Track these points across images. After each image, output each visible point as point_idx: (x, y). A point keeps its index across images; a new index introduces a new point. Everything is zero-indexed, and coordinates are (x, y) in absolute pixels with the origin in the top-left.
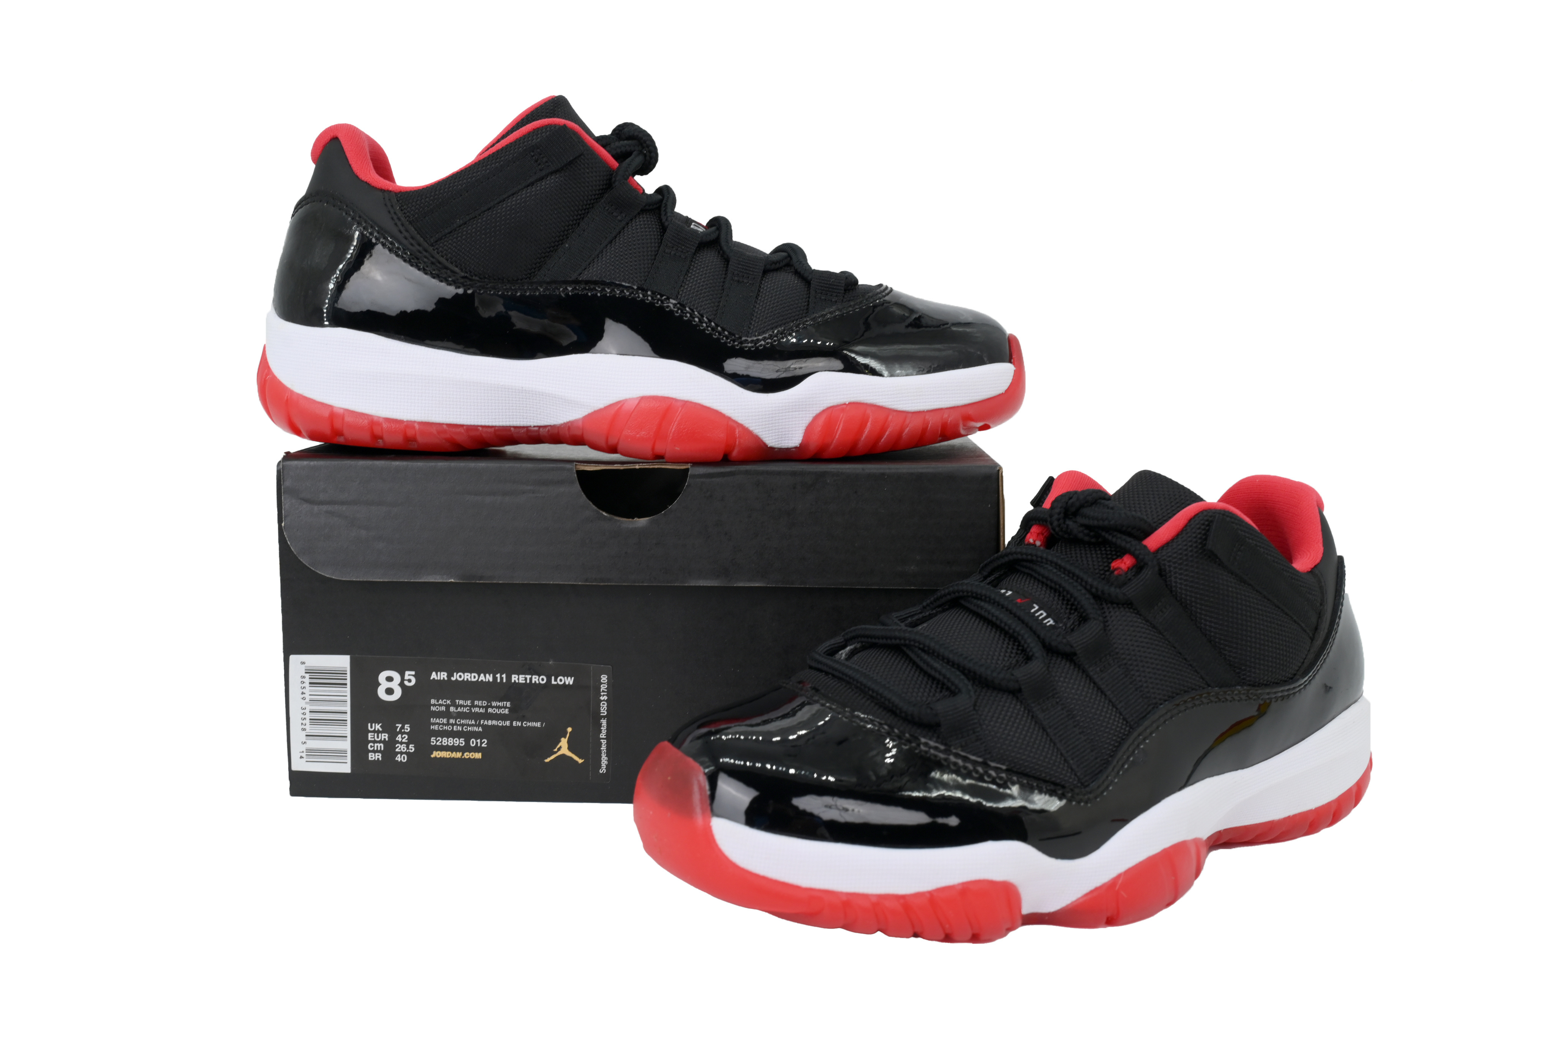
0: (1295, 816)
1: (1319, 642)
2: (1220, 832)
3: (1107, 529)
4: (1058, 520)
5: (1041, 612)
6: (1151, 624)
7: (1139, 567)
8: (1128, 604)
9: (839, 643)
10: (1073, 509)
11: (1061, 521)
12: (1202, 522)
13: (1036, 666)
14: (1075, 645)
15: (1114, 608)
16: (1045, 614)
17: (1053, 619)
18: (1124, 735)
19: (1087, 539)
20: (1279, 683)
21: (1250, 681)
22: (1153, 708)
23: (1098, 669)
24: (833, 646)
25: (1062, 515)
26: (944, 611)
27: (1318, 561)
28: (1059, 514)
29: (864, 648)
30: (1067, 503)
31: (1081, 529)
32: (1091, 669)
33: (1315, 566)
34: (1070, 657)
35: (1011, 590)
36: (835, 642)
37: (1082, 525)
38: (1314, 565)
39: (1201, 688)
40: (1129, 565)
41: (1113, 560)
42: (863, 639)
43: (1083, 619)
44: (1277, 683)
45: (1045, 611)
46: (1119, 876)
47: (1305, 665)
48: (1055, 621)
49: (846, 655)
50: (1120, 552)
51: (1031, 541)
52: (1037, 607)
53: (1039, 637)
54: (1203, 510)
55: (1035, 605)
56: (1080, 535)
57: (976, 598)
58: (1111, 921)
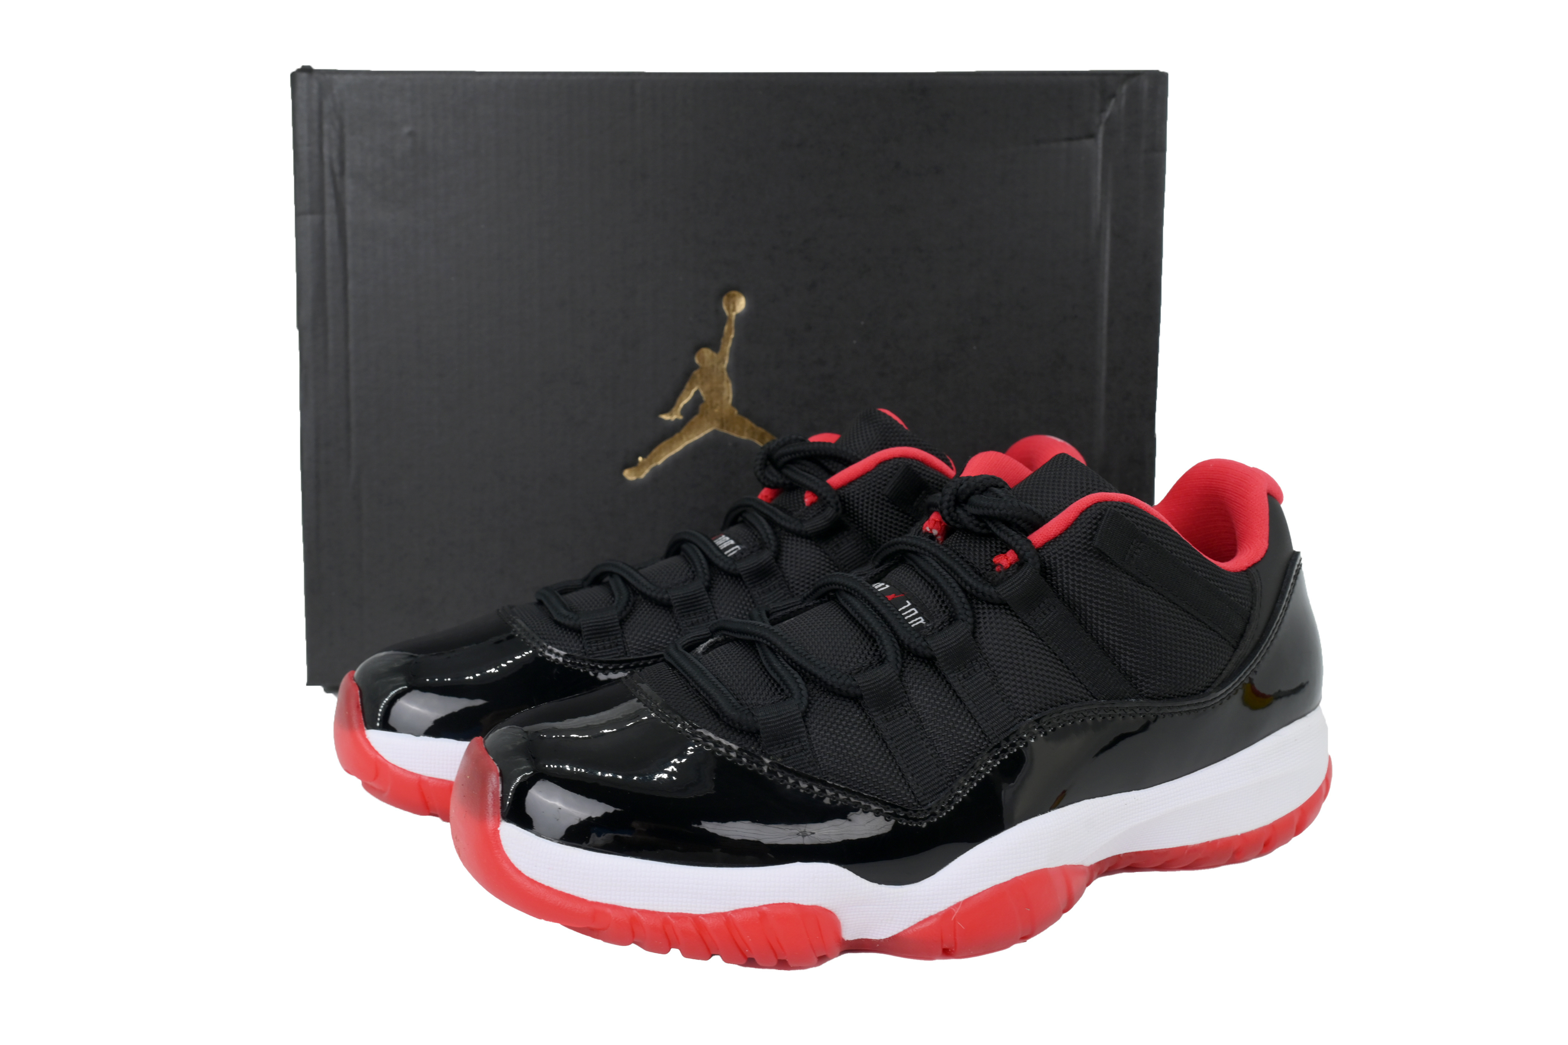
0: (1215, 842)
1: (1242, 651)
2: (1119, 856)
3: (993, 519)
4: (948, 508)
5: (914, 609)
6: (1029, 627)
7: (1021, 563)
8: (1002, 604)
9: (704, 635)
10: (964, 497)
11: (951, 509)
12: (1094, 516)
13: (887, 671)
14: (934, 649)
15: (989, 608)
16: (916, 612)
17: (924, 618)
18: (980, 750)
19: (978, 529)
20: (1185, 696)
21: (1148, 693)
22: (1020, 721)
23: (961, 676)
24: (696, 638)
25: (952, 503)
26: (821, 603)
27: (1258, 558)
28: (949, 501)
29: (726, 641)
30: (958, 490)
31: (970, 519)
32: (952, 675)
33: (1254, 565)
34: (930, 661)
35: (889, 584)
36: (700, 634)
37: (972, 515)
38: (1252, 563)
39: (1084, 700)
40: (1011, 561)
41: (997, 553)
42: (725, 633)
43: (953, 619)
44: (1182, 696)
45: (917, 609)
46: (957, 905)
47: (1223, 677)
48: (926, 620)
49: (704, 649)
50: (1005, 547)
51: (928, 529)
52: (909, 604)
53: (898, 639)
54: (1098, 502)
55: (908, 602)
56: (971, 526)
57: (847, 592)
58: (947, 953)
